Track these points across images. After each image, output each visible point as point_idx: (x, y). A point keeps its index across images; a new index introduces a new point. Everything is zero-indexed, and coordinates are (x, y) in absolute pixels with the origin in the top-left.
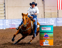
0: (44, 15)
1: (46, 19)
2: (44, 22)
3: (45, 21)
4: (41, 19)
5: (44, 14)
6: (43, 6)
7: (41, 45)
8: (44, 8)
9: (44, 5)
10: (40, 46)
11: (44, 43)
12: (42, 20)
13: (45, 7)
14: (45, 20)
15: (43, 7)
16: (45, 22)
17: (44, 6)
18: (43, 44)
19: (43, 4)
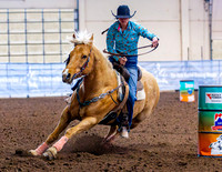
0: (211, 50)
1: (215, 63)
2: (209, 75)
3: (214, 69)
4: (200, 64)
5: (211, 45)
6: (207, 18)
7: (203, 153)
8: (210, 26)
9: (210, 15)
10: (201, 155)
12: (203, 67)
13: (213, 23)
14: (211, 67)
15: (207, 23)
16: (214, 75)
17: (210, 20)
19: (207, 14)
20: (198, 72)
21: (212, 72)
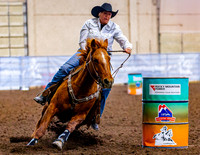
0: (159, 44)
1: (163, 56)
2: (157, 68)
3: (162, 62)
5: (159, 39)
6: (155, 12)
7: (147, 144)
8: (158, 19)
9: (158, 9)
10: (145, 146)
11: (157, 136)
13: (161, 17)
14: (160, 60)
15: (155, 17)
16: (162, 68)
17: (158, 14)
18: (153, 142)
19: (155, 7)
20: (146, 65)
21: (160, 65)
